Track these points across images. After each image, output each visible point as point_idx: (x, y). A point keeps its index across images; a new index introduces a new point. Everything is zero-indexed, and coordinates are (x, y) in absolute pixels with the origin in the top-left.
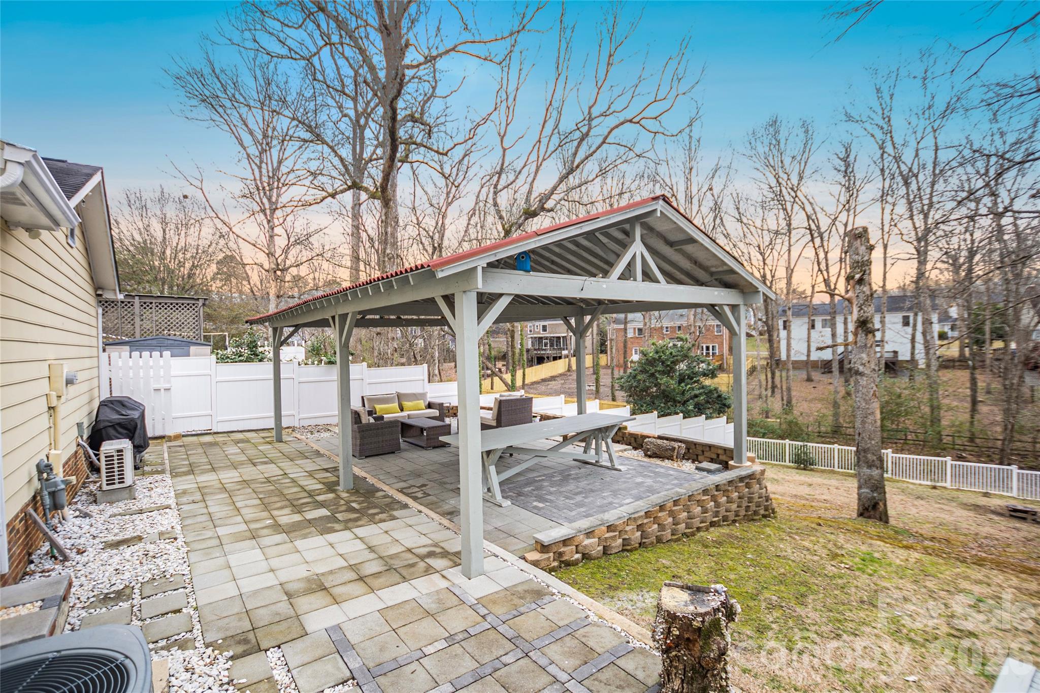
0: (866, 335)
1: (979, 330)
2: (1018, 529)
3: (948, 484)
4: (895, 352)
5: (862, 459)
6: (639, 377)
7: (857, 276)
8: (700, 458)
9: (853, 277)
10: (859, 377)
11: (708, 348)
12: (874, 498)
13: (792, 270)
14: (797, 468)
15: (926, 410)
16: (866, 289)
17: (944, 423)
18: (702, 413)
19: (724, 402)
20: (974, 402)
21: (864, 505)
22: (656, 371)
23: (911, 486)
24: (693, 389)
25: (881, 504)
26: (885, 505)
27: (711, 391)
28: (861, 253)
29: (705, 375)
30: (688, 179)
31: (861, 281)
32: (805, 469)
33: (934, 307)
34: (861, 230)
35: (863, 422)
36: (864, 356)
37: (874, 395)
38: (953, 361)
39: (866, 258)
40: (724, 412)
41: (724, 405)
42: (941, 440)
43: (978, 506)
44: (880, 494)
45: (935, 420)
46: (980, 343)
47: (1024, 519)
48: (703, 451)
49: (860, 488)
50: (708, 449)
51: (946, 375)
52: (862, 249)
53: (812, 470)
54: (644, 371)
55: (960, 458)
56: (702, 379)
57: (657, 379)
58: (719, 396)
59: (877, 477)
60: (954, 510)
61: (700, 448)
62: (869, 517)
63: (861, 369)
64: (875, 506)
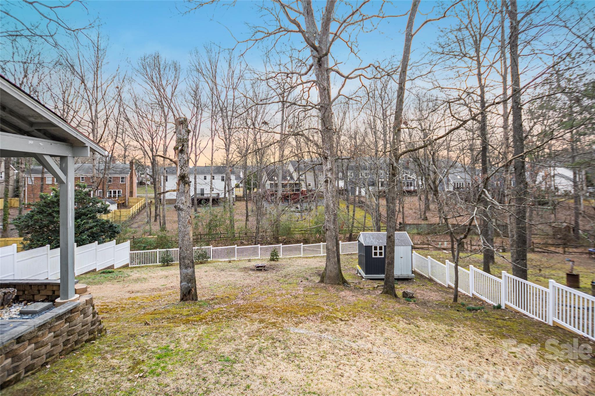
0: (185, 185)
1: (249, 184)
2: (258, 277)
3: (236, 259)
4: (218, 194)
5: (182, 263)
6: (35, 218)
7: (180, 148)
8: (36, 297)
9: (178, 148)
10: (180, 212)
11: (115, 192)
12: (189, 287)
13: (167, 147)
14: (163, 266)
15: (228, 222)
16: (185, 156)
17: (236, 227)
18: (96, 240)
19: (115, 230)
20: (247, 216)
21: (183, 293)
22: (53, 211)
23: (220, 264)
24: (87, 223)
25: (193, 289)
26: (195, 290)
27: (103, 223)
28: (182, 133)
29: (99, 212)
30: (96, 74)
31: (182, 151)
32: (167, 266)
33: (233, 172)
34: (183, 119)
35: (183, 240)
36: (183, 198)
37: (189, 222)
38: (240, 197)
39: (185, 137)
40: (114, 237)
41: (115, 232)
42: (234, 236)
43: (246, 268)
44: (192, 283)
45: (233, 227)
46: (249, 189)
47: (261, 270)
48: (39, 291)
49: (181, 282)
50: (44, 287)
51: (238, 204)
52: (183, 131)
53: (171, 265)
54: (40, 213)
55: (242, 244)
56: (98, 215)
57: (54, 217)
58: (111, 226)
59: (190, 274)
60: (236, 273)
61: (35, 289)
62: (187, 300)
63: (181, 206)
64: (189, 292)
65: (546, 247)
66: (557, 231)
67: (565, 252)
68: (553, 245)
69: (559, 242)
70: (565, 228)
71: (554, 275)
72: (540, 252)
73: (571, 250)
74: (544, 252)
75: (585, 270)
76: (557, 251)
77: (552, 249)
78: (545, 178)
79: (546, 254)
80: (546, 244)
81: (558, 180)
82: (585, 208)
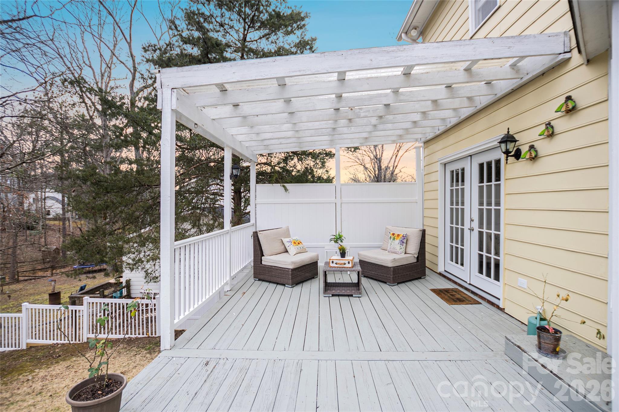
65: (33, 274)
66: (46, 254)
67: (52, 274)
68: (40, 270)
69: (47, 265)
70: (55, 250)
71: (38, 300)
72: (26, 280)
73: (58, 271)
74: (31, 280)
75: (68, 287)
76: (45, 275)
77: (40, 274)
78: (36, 200)
79: (33, 281)
80: (34, 270)
81: (49, 203)
82: (73, 229)
